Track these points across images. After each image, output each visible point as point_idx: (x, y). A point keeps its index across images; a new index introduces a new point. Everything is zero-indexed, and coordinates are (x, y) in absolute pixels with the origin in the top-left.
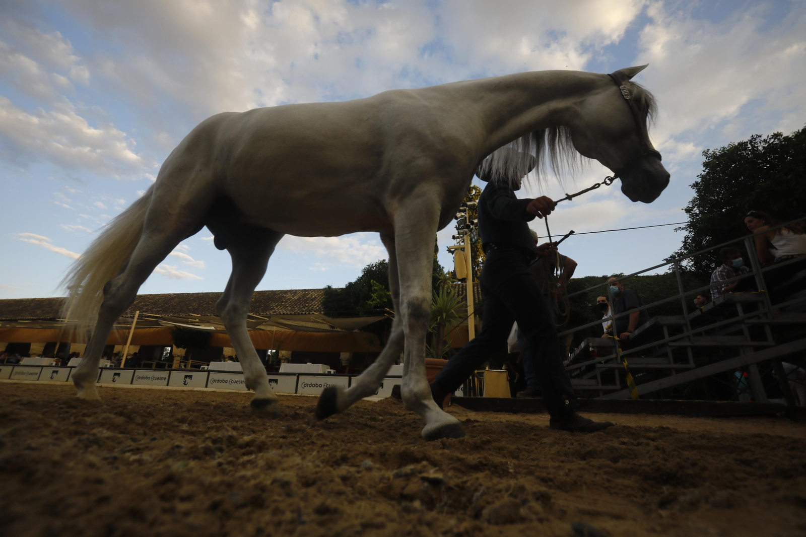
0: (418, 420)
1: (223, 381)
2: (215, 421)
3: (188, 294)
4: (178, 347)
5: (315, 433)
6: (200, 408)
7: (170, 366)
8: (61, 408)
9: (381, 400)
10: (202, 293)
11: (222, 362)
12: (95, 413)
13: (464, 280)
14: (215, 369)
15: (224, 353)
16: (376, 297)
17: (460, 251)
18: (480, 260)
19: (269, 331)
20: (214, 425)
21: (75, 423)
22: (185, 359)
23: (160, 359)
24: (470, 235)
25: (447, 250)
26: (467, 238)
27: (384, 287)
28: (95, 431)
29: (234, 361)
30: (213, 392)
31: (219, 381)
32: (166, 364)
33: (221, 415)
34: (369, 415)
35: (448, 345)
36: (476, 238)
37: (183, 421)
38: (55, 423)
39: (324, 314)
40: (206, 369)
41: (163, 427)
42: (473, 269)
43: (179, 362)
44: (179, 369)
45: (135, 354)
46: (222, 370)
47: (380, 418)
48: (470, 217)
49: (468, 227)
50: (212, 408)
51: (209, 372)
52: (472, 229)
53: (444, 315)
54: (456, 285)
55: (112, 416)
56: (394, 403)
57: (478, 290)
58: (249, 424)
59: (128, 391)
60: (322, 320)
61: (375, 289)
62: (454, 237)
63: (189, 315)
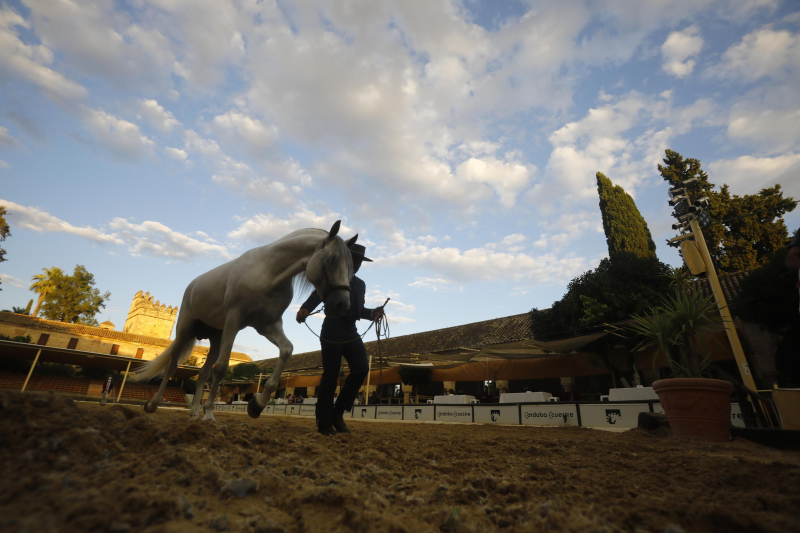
0: (688, 458)
1: (448, 414)
2: (457, 456)
3: (406, 336)
4: (406, 384)
5: (568, 475)
6: (440, 443)
7: (402, 401)
8: (338, 442)
9: (626, 432)
10: (417, 334)
11: (445, 396)
12: (363, 448)
13: (703, 275)
14: (440, 403)
15: (445, 387)
16: (590, 313)
17: (688, 241)
18: (721, 245)
19: (482, 362)
20: (458, 461)
21: (352, 458)
22: (413, 394)
23: (393, 396)
24: (698, 219)
25: (668, 244)
26: (695, 226)
27: (596, 300)
28: (368, 465)
29: (456, 395)
30: (442, 424)
31: (444, 414)
32: (398, 400)
33: (460, 450)
34: (617, 450)
35: (705, 360)
36: (708, 220)
37: (430, 456)
38: (340, 458)
39: (534, 339)
40: (431, 403)
41: (416, 462)
42: (713, 259)
43: (408, 398)
44: (410, 405)
45: (374, 392)
46: (446, 403)
47: (634, 454)
48: (691, 197)
49: (692, 210)
50: (450, 443)
51: (435, 405)
52: (699, 210)
53: (691, 322)
54: (691, 284)
55: (377, 452)
56: (645, 436)
57: (728, 285)
58: (490, 461)
59: (375, 425)
60: (534, 345)
61: (586, 304)
62: (674, 227)
63: (410, 355)
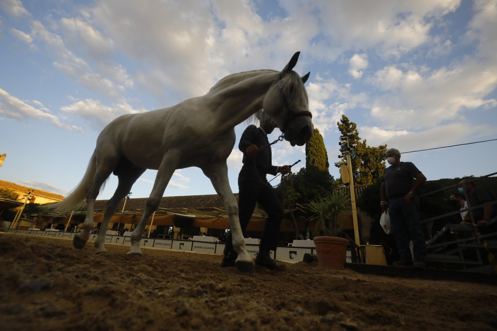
0: (322, 278)
1: (201, 247)
2: (199, 272)
3: (181, 197)
4: (176, 227)
5: (259, 284)
6: (190, 264)
7: (172, 237)
8: (122, 260)
9: (297, 263)
10: (188, 196)
11: (200, 236)
12: (138, 264)
13: (348, 184)
14: (196, 240)
15: (201, 231)
16: (290, 197)
17: (344, 165)
18: (358, 170)
19: (226, 218)
20: (199, 274)
21: (129, 269)
22: (180, 234)
23: (167, 234)
24: (350, 155)
25: (335, 165)
26: (348, 157)
27: (295, 190)
28: (139, 275)
29: (207, 236)
30: (195, 253)
31: (198, 247)
32: (170, 237)
33: (202, 268)
34: (290, 273)
35: (340, 228)
36: (355, 156)
37: (182, 271)
38: (120, 269)
39: (258, 208)
40: (191, 240)
41: (172, 274)
42: (354, 177)
43: (177, 235)
44: (177, 240)
45: (154, 230)
46: (200, 241)
47: (298, 275)
48: (349, 143)
49: (349, 149)
50: (197, 264)
51: (193, 241)
52: (352, 150)
53: (337, 207)
54: (342, 188)
55: (147, 266)
56: (305, 266)
57: (358, 191)
58: (218, 275)
59: (152, 251)
60: (257, 211)
61: (289, 192)
62: (339, 157)
63: (182, 209)
